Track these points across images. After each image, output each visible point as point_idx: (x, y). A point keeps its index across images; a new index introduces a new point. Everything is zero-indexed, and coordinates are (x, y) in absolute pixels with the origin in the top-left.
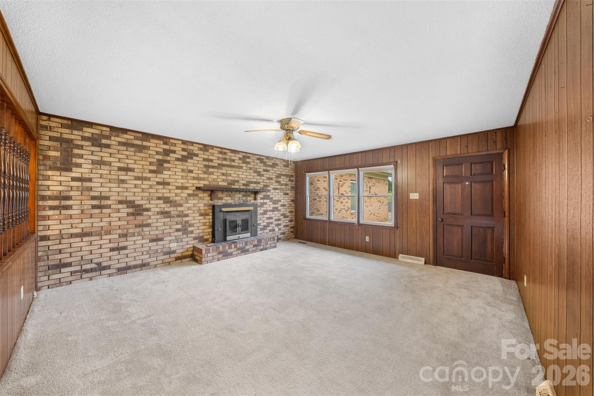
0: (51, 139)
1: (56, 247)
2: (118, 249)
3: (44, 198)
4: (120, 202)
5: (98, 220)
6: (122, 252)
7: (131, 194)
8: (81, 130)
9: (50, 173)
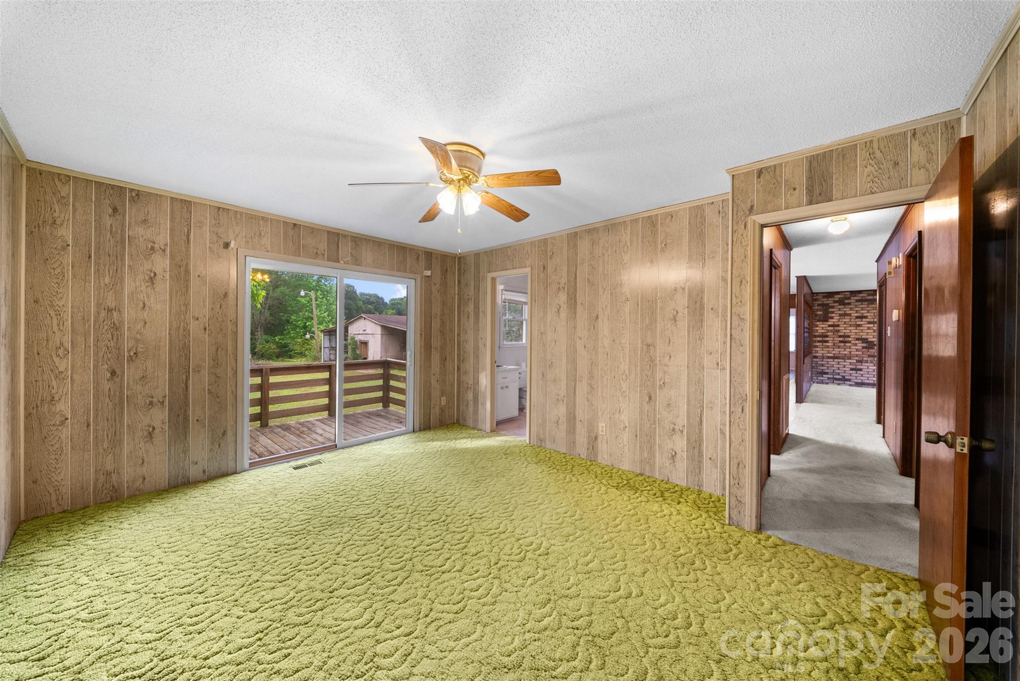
0: (819, 305)
1: (820, 363)
2: (856, 370)
3: (815, 336)
4: (857, 339)
5: (843, 350)
6: (858, 372)
7: (865, 334)
8: (833, 297)
9: (818, 323)
